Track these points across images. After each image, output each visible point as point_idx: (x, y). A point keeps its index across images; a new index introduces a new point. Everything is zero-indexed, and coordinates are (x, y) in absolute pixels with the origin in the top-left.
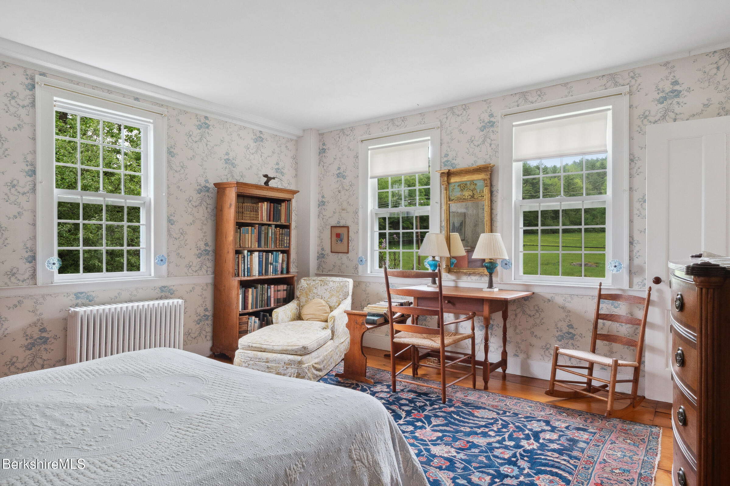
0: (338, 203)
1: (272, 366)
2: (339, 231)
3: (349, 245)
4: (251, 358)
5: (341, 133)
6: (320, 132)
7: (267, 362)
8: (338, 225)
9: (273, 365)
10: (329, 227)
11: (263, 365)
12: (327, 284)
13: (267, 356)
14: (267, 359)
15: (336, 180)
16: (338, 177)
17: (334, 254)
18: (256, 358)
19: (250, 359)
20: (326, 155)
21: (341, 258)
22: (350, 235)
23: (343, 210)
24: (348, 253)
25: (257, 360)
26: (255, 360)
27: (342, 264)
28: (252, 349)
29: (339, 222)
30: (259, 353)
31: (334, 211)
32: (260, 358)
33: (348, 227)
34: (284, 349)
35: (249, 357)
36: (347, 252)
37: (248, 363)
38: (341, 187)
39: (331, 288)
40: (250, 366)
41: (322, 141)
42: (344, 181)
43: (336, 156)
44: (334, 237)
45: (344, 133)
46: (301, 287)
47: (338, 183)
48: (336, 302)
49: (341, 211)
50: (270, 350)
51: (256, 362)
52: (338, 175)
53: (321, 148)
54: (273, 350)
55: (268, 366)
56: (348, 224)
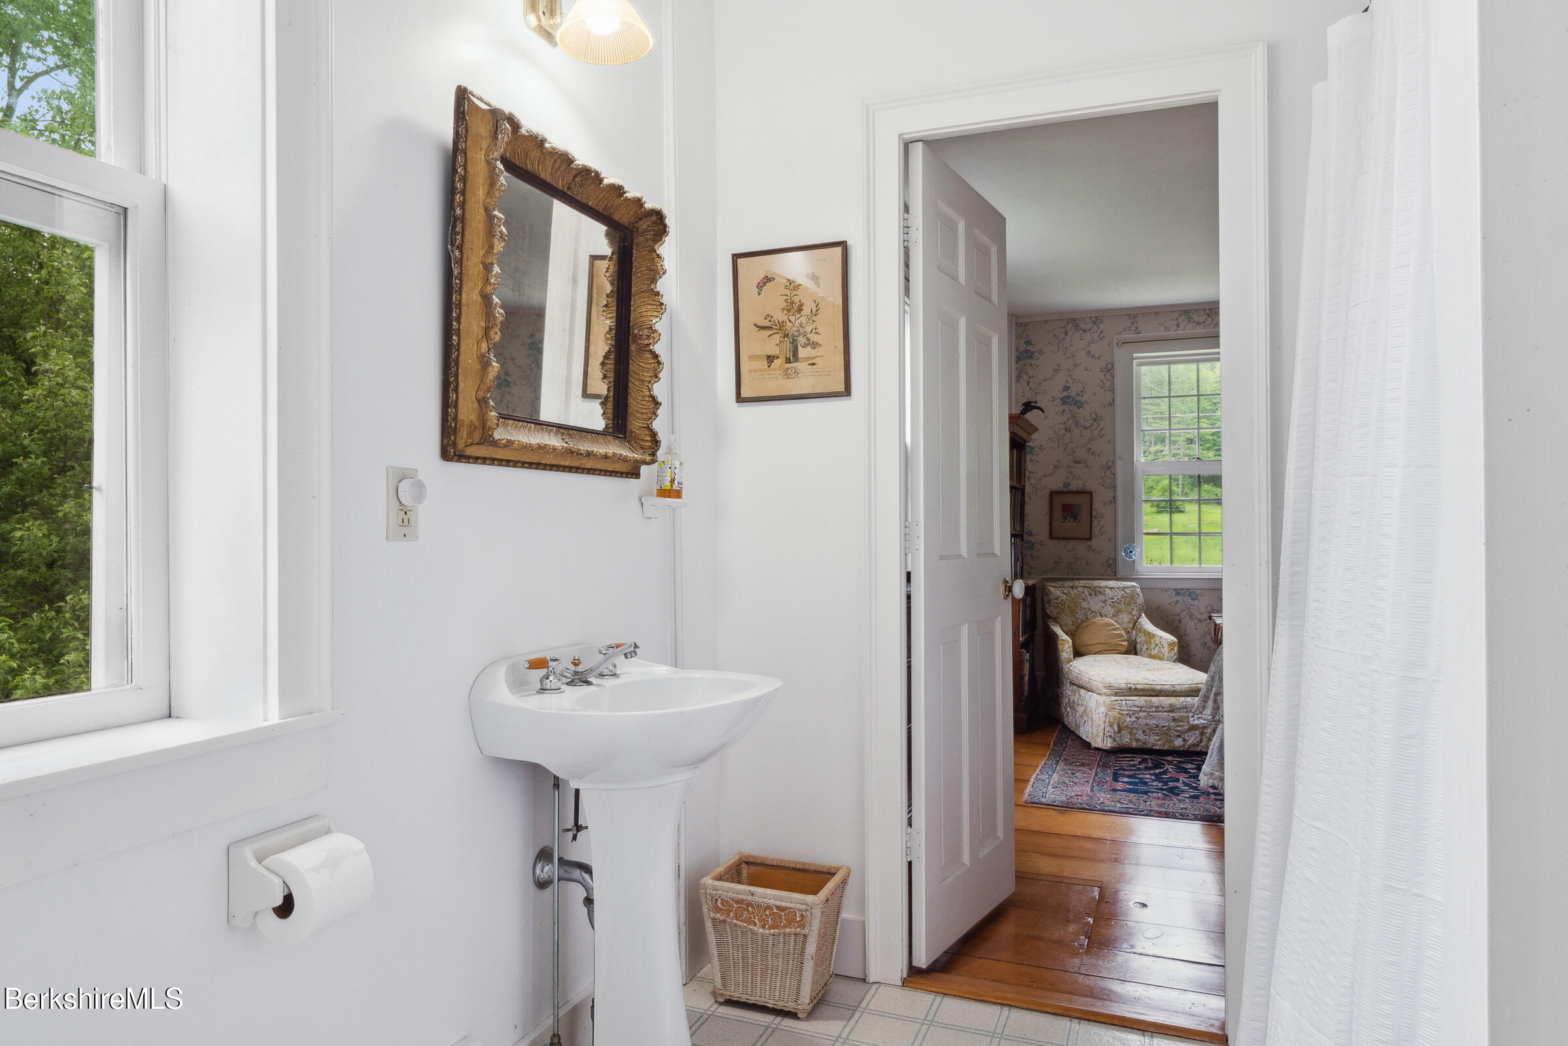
0: (1065, 450)
1: (1182, 717)
2: (1070, 500)
3: (1093, 525)
4: (1141, 708)
5: (1071, 325)
6: (1021, 320)
7: (1172, 711)
8: (1065, 490)
9: (1182, 714)
10: (1046, 493)
11: (1165, 717)
12: (1100, 593)
13: (1169, 702)
14: (1171, 706)
15: (1061, 409)
16: (1064, 403)
17: (1056, 542)
18: (1151, 707)
19: (1139, 709)
20: (1033, 362)
21: (1075, 549)
22: (1094, 508)
23: (1077, 462)
24: (1090, 539)
25: (1154, 709)
26: (1148, 710)
27: (1077, 559)
28: (1136, 693)
29: (1067, 485)
30: (1154, 699)
31: (1056, 464)
32: (1158, 707)
33: (1090, 493)
34: (1194, 688)
35: (1138, 707)
36: (1088, 536)
37: (1137, 715)
38: (1071, 421)
39: (1112, 599)
40: (1140, 720)
41: (1025, 336)
42: (1079, 411)
43: (1058, 365)
44: (1058, 512)
45: (1077, 327)
46: (1056, 599)
47: (1065, 414)
48: (1129, 622)
49: (1072, 464)
50: (1169, 692)
51: (1151, 714)
52: (1065, 401)
53: (1022, 349)
54: (1174, 692)
55: (1173, 717)
56: (1089, 487)
